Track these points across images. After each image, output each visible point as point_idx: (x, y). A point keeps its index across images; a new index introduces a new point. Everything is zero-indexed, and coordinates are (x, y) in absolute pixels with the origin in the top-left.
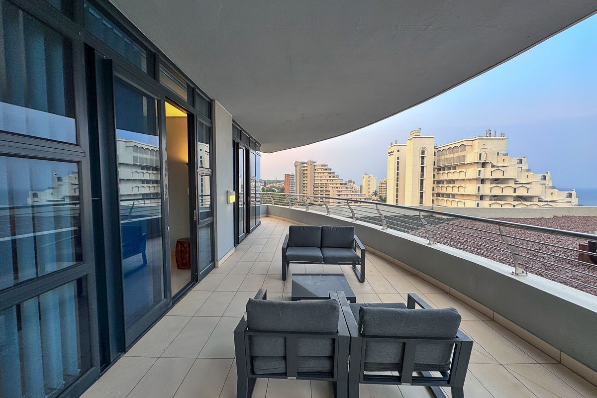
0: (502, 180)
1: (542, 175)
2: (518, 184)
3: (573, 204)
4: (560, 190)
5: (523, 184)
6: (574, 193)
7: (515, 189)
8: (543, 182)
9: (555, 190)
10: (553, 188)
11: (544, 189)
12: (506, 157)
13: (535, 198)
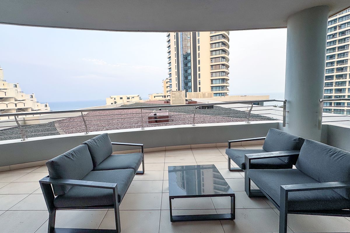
0: (5, 99)
1: (30, 95)
2: (17, 101)
3: (48, 110)
4: (41, 103)
5: (20, 100)
6: (48, 105)
7: (16, 104)
8: (32, 99)
9: (39, 103)
10: (38, 102)
11: (33, 104)
12: (5, 82)
13: (29, 109)
